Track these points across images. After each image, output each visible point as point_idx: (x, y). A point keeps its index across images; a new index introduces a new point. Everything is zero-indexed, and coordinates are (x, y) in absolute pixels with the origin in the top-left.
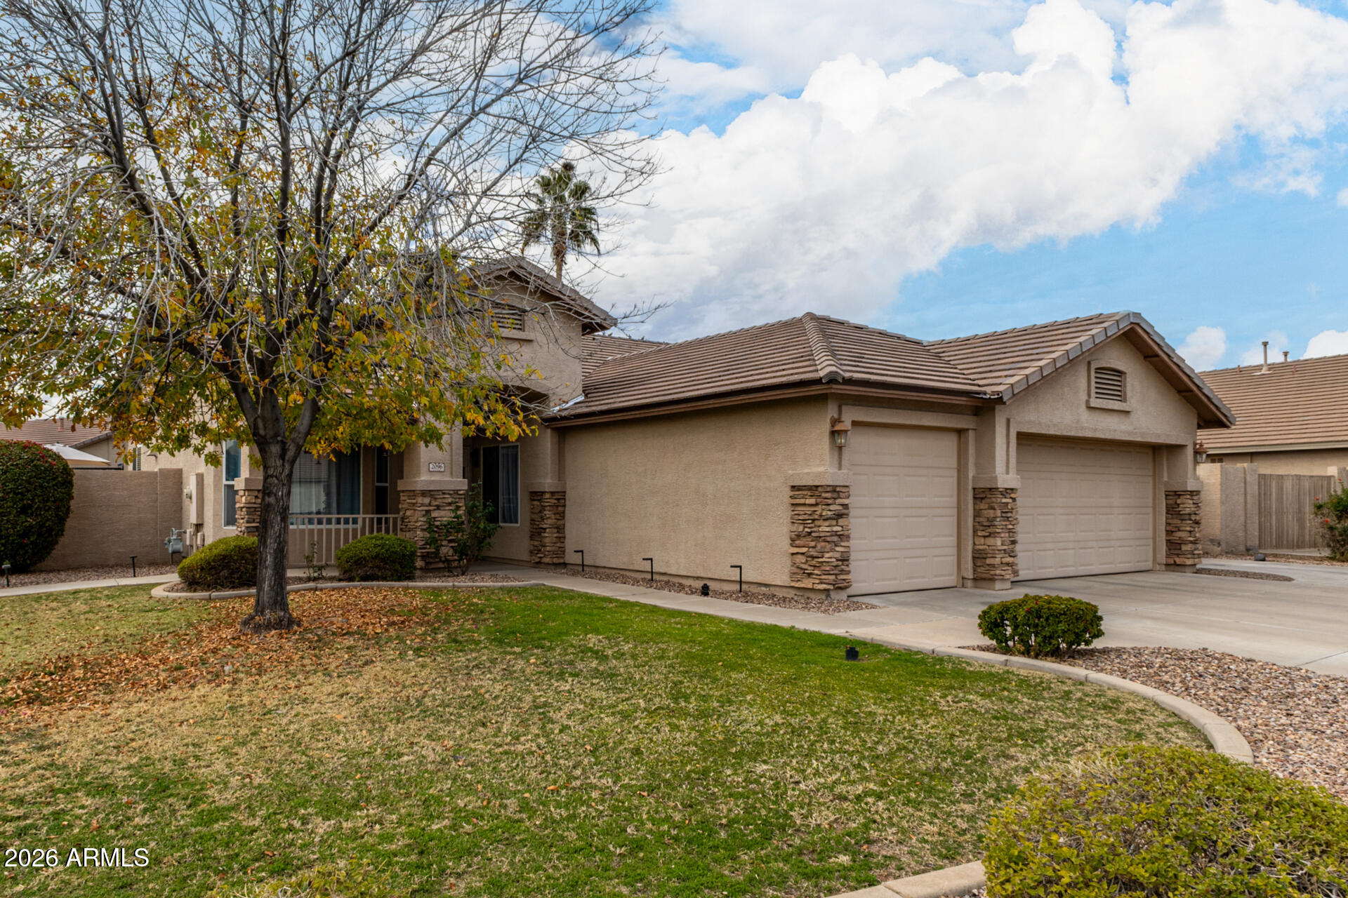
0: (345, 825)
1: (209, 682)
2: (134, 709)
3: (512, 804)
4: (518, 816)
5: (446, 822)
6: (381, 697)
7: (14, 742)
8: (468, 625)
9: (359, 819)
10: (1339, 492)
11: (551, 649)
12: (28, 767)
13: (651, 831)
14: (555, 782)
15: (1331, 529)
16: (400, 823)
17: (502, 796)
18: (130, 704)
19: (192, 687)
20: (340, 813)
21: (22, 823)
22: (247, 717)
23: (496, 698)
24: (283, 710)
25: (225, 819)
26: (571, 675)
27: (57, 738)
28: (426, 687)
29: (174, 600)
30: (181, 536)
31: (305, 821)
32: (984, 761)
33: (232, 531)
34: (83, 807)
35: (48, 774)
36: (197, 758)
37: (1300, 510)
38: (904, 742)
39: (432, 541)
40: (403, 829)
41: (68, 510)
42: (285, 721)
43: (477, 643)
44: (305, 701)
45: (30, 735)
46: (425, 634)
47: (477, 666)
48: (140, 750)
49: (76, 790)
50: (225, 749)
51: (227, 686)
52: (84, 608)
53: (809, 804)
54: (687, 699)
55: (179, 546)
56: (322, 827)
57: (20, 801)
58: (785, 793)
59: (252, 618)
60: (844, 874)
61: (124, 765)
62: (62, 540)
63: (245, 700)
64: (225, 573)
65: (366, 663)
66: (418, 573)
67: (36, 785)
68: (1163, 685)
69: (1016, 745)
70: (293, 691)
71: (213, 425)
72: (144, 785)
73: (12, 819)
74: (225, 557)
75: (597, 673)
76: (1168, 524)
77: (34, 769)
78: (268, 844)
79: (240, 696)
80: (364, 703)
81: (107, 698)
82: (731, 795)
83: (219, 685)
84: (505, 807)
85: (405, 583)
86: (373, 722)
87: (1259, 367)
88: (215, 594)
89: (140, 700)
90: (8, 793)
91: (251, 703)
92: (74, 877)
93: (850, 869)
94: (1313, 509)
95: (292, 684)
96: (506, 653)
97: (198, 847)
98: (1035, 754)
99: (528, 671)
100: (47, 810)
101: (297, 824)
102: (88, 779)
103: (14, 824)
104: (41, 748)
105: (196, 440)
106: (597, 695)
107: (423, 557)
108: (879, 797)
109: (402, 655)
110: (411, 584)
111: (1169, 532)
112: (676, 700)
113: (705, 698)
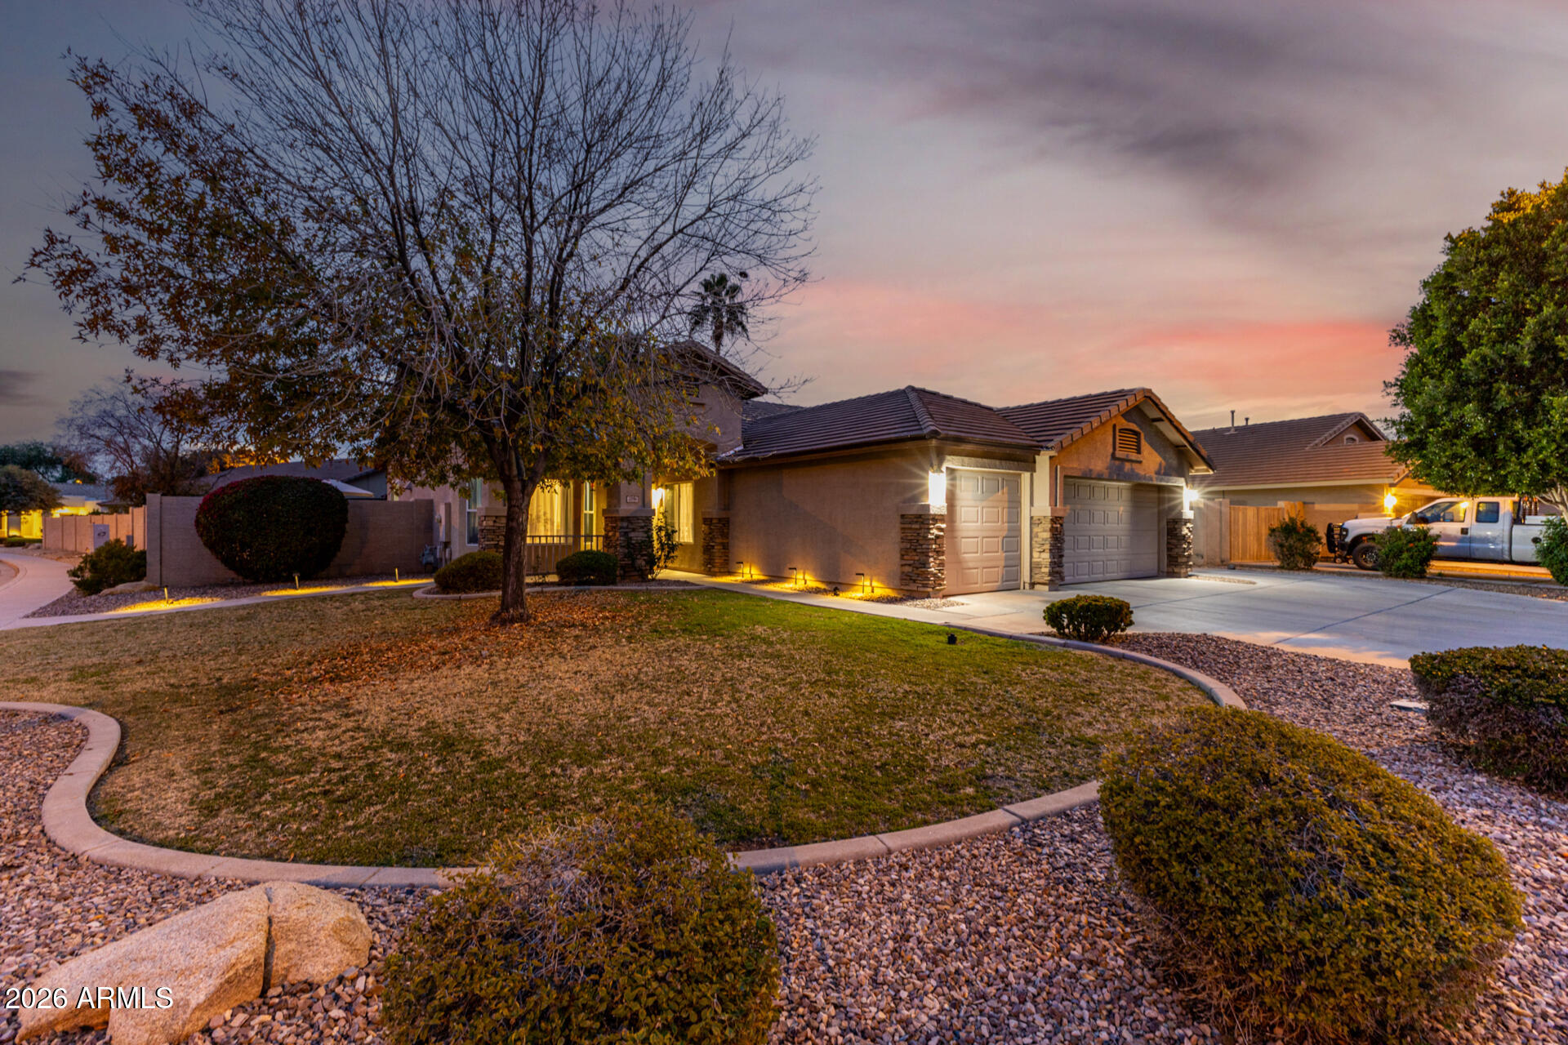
0: (595, 771)
1: (471, 663)
2: (416, 685)
3: (719, 753)
4: (724, 762)
5: (672, 768)
6: (606, 674)
7: (324, 711)
8: (664, 618)
9: (606, 765)
10: (1287, 520)
11: (729, 637)
12: (339, 731)
13: (825, 772)
14: (749, 736)
15: (1281, 546)
16: (637, 768)
17: (710, 748)
18: (412, 681)
19: (459, 667)
20: (590, 762)
21: (343, 774)
22: (506, 690)
23: (694, 674)
24: (531, 685)
25: (502, 768)
26: (748, 656)
27: (358, 707)
28: (639, 666)
29: (433, 600)
30: (433, 552)
31: (563, 768)
32: (1059, 717)
33: (474, 547)
34: (389, 760)
35: (357, 735)
36: (472, 722)
37: (1259, 533)
38: (1001, 704)
39: (629, 556)
40: (639, 773)
41: (343, 531)
42: (535, 692)
43: (673, 632)
44: (548, 677)
45: (337, 706)
46: (632, 625)
47: (675, 650)
48: (425, 716)
49: (382, 747)
50: (493, 715)
51: (487, 667)
52: (362, 607)
53: (939, 750)
54: (837, 674)
55: (431, 559)
56: (578, 773)
57: (338, 756)
58: (920, 742)
59: (499, 614)
60: (971, 800)
61: (416, 727)
62: (339, 554)
63: (502, 677)
64: (471, 579)
65: (591, 648)
66: (618, 579)
67: (349, 744)
68: (1178, 660)
69: (1081, 705)
70: (538, 670)
71: (465, 467)
72: (434, 743)
73: (334, 770)
74: (471, 568)
75: (765, 655)
76: (1168, 543)
77: (344, 732)
78: (537, 786)
79: (497, 673)
80: (594, 679)
81: (393, 677)
82: (881, 745)
83: (479, 666)
84: (714, 755)
85: (610, 587)
86: (603, 693)
87: (1228, 429)
88: (464, 596)
89: (419, 678)
90: (328, 750)
91: (507, 679)
92: (391, 814)
93: (974, 798)
94: (1268, 532)
95: (537, 664)
96: (696, 640)
97: (485, 789)
98: (1095, 711)
99: (715, 654)
100: (361, 763)
101: (558, 771)
102: (389, 739)
103: (338, 774)
104: (347, 716)
105: (452, 478)
106: (770, 670)
107: (622, 567)
108: (989, 744)
109: (618, 642)
110: (614, 588)
111: (1169, 549)
112: (829, 674)
113: (849, 673)
